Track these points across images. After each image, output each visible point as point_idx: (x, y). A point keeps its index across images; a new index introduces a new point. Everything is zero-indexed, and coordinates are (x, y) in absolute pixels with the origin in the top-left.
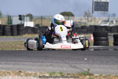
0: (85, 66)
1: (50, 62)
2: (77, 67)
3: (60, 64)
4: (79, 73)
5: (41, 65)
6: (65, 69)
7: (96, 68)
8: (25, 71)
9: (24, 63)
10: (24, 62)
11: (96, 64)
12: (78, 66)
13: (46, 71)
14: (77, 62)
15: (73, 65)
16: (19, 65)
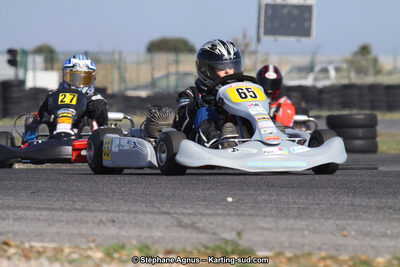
0: (228, 223)
1: (107, 211)
2: (200, 225)
3: (141, 216)
4: (206, 247)
5: (76, 220)
6: (158, 234)
7: (263, 228)
8: (22, 243)
9: (21, 213)
10: (19, 208)
11: (265, 216)
12: (203, 223)
13: (93, 241)
14: (201, 211)
15: (186, 220)
16: (4, 219)
